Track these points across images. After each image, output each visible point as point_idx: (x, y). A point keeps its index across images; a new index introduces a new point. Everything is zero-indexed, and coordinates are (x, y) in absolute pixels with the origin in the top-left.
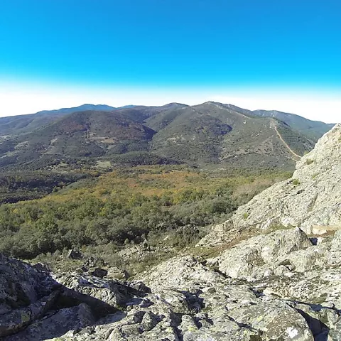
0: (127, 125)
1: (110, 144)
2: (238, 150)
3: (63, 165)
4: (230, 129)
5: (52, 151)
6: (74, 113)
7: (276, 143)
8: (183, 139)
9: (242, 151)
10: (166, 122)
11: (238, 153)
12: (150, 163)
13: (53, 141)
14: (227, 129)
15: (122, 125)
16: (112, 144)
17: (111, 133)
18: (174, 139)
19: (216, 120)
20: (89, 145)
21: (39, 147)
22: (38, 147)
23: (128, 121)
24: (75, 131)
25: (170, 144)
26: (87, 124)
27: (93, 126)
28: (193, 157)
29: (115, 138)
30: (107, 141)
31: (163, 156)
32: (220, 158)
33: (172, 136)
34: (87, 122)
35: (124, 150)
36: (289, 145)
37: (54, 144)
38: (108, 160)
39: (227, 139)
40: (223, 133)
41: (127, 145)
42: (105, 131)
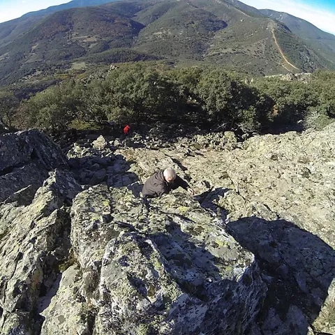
0: (112, 20)
1: (92, 43)
2: (225, 48)
3: (38, 73)
4: (225, 25)
5: (32, 59)
6: (55, 14)
7: (269, 46)
8: (170, 33)
9: (230, 50)
10: (156, 16)
11: (224, 51)
12: (126, 60)
13: (34, 47)
14: (221, 25)
15: (107, 20)
16: (95, 42)
17: (94, 30)
18: (161, 33)
19: (210, 14)
20: (70, 46)
21: (20, 57)
22: (18, 57)
23: (114, 16)
24: (57, 33)
25: (155, 38)
26: (70, 24)
27: (76, 26)
28: (175, 52)
29: (98, 36)
30: (89, 40)
31: (145, 51)
32: (204, 55)
33: (159, 31)
34: (70, 22)
35: (106, 47)
36: (283, 51)
37: (34, 51)
38: (84, 60)
39: (218, 36)
40: (215, 30)
41: (110, 42)
42: (88, 29)
